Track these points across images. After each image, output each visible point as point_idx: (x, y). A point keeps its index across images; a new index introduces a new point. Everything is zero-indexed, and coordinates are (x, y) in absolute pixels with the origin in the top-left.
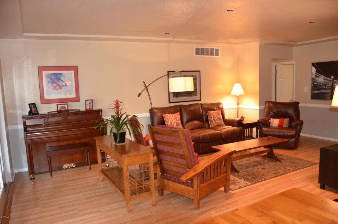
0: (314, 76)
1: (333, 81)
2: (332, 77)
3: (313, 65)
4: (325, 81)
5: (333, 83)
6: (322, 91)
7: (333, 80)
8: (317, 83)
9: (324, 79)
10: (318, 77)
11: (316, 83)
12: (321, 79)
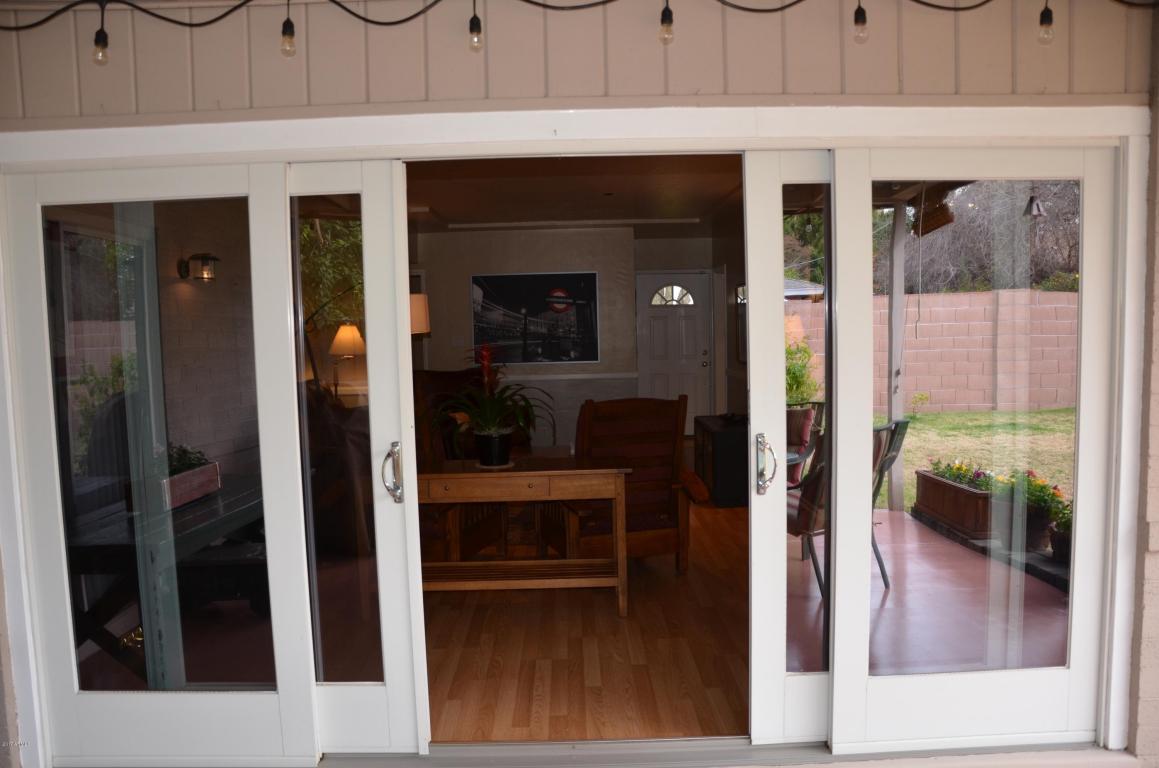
0: (479, 308)
1: (526, 319)
2: (523, 311)
3: (476, 281)
4: (507, 319)
5: (525, 324)
6: (501, 343)
7: (526, 316)
8: (487, 324)
9: (504, 315)
10: (491, 310)
11: (485, 326)
12: (497, 315)
